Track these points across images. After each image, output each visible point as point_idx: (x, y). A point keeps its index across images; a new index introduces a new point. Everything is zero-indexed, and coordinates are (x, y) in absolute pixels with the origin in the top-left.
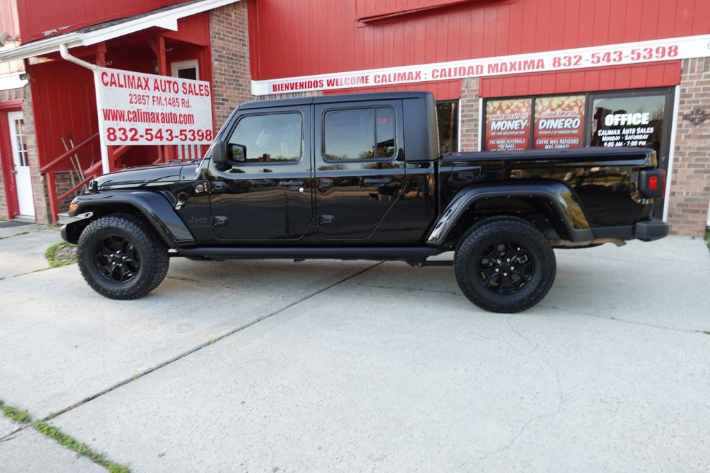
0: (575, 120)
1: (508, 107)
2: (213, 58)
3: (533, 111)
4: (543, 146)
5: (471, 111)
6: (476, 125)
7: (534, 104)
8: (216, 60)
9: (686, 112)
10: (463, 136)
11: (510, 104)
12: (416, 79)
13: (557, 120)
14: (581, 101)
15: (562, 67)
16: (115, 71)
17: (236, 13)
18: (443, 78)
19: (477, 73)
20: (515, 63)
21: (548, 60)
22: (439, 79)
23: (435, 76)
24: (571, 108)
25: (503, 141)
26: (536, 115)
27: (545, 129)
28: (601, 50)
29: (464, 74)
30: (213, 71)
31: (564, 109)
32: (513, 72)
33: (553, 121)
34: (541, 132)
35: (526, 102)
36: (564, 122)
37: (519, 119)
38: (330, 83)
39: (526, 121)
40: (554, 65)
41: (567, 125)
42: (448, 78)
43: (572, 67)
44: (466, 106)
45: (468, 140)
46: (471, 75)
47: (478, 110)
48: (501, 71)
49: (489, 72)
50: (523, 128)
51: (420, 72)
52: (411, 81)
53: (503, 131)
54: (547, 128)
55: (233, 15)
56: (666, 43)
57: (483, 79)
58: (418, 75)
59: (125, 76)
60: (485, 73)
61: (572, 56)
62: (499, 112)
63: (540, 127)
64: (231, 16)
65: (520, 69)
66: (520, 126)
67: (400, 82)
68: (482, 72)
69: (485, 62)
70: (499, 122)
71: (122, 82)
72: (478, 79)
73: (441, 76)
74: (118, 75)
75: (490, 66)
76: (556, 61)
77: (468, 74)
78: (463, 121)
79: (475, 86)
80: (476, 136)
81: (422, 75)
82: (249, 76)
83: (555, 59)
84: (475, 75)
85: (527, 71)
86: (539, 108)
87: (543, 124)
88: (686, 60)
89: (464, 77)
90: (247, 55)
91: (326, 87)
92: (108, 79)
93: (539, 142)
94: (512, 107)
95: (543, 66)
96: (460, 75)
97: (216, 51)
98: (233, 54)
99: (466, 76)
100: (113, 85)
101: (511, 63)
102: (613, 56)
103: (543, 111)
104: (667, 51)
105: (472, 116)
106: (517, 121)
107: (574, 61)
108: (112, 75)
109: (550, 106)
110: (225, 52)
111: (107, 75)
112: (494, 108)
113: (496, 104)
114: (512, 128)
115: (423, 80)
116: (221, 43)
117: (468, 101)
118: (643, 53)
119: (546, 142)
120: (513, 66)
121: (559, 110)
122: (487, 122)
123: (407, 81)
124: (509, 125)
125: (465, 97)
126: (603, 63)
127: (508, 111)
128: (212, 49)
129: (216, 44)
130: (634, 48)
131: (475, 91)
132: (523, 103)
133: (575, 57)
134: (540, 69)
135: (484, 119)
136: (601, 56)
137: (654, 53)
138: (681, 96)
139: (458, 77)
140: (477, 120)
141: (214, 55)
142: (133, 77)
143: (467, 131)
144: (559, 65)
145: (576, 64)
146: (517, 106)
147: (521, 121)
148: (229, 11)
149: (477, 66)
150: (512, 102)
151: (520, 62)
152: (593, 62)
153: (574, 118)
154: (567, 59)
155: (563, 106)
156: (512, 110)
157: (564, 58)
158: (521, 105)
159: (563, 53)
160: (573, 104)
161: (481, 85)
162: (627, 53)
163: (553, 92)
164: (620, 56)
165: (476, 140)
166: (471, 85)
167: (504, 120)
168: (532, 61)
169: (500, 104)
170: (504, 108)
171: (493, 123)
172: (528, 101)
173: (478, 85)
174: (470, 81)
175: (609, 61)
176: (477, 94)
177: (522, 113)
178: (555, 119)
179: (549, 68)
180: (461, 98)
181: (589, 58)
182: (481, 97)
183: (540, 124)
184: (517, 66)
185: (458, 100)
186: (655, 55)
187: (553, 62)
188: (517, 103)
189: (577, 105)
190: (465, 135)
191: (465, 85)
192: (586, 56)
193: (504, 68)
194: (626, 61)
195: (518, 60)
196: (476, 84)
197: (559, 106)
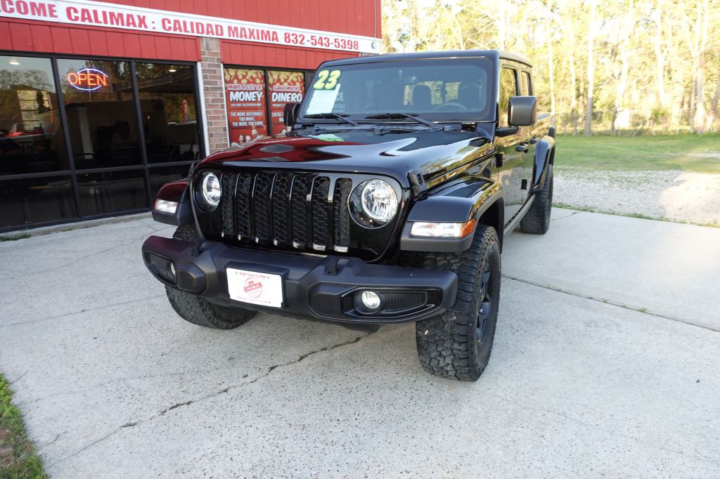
0: (299, 94)
1: (244, 77)
3: (266, 84)
4: (277, 119)
5: (215, 77)
6: (221, 95)
7: (266, 76)
10: (207, 107)
11: (245, 74)
12: (140, 26)
13: (286, 94)
14: (300, 77)
15: (291, 44)
18: (178, 32)
19: (217, 34)
20: (253, 30)
21: (281, 34)
22: (172, 32)
23: (167, 28)
24: (294, 83)
25: (243, 114)
26: (269, 88)
27: (277, 102)
28: (318, 34)
31: (289, 84)
32: (252, 40)
33: (282, 94)
34: (274, 105)
35: (259, 74)
36: (290, 96)
37: (255, 91)
39: (261, 93)
40: (286, 40)
42: (183, 33)
43: (298, 45)
44: (209, 71)
45: (216, 112)
46: (210, 35)
48: (241, 37)
49: (230, 35)
50: (259, 100)
51: (144, 17)
52: (131, 27)
53: (242, 102)
54: (279, 101)
56: (353, 38)
57: (223, 41)
58: (142, 21)
60: (226, 36)
61: (298, 34)
62: (235, 81)
63: (274, 100)
65: (258, 38)
66: (257, 98)
67: (115, 26)
68: (222, 34)
69: (226, 23)
70: (237, 93)
72: (218, 41)
73: (175, 29)
75: (230, 28)
76: (287, 36)
77: (208, 33)
78: (206, 89)
80: (222, 107)
81: (147, 21)
83: (285, 34)
84: (215, 36)
85: (264, 41)
86: (270, 80)
87: (276, 96)
88: (362, 53)
89: (203, 35)
93: (274, 114)
94: (248, 77)
95: (277, 41)
96: (198, 32)
99: (205, 35)
101: (249, 30)
102: (324, 41)
103: (274, 84)
104: (353, 45)
105: (216, 83)
106: (253, 94)
107: (299, 39)
109: (279, 79)
112: (231, 76)
113: (232, 72)
114: (250, 100)
115: (150, 29)
117: (210, 65)
118: (341, 43)
120: (252, 33)
121: (286, 85)
123: (125, 27)
124: (247, 96)
125: (206, 60)
126: (318, 46)
127: (244, 81)
130: (337, 38)
131: (216, 54)
132: (256, 74)
133: (300, 36)
134: (275, 42)
136: (317, 39)
137: (346, 44)
139: (196, 34)
140: (221, 89)
143: (213, 101)
144: (289, 42)
145: (301, 43)
146: (251, 77)
147: (257, 93)
149: (217, 26)
150: (247, 73)
151: (258, 31)
152: (312, 43)
153: (297, 93)
154: (295, 36)
155: (289, 81)
156: (248, 80)
157: (293, 35)
158: (255, 76)
159: (291, 30)
160: (295, 80)
161: (222, 49)
162: (332, 41)
163: (285, 67)
164: (328, 41)
165: (223, 112)
166: (211, 46)
167: (241, 91)
168: (268, 32)
169: (236, 72)
170: (240, 77)
171: (232, 93)
172: (261, 73)
173: (219, 48)
174: (210, 42)
175: (322, 44)
176: (218, 59)
177: (256, 84)
178: (284, 92)
179: (282, 41)
180: (200, 61)
181: (310, 39)
182: (222, 62)
183: (273, 97)
184: (255, 34)
185: (196, 63)
186: (347, 46)
187: (284, 37)
188: (251, 73)
189: (298, 81)
190: (211, 106)
191: (205, 45)
192: (308, 37)
193: (243, 34)
194: (332, 47)
195: (256, 28)
196: (217, 46)
197: (286, 81)
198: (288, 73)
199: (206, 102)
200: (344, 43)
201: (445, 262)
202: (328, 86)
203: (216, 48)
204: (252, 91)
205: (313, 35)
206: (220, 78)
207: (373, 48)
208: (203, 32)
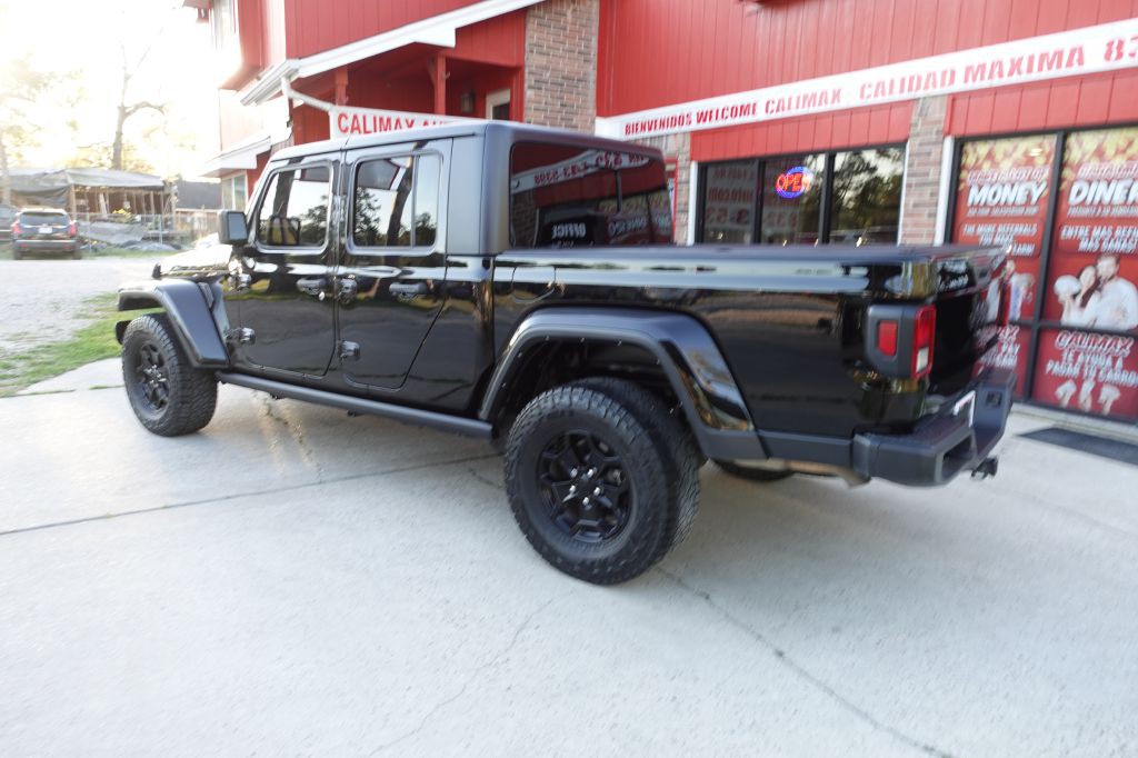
1: (1007, 155)
2: (526, 85)
3: (1061, 164)
4: (1077, 241)
5: (925, 164)
6: (935, 194)
7: (1063, 148)
8: (530, 87)
10: (906, 215)
11: (1010, 149)
12: (833, 103)
13: (1113, 185)
15: (1126, 62)
16: (360, 112)
17: (574, 10)
18: (880, 100)
19: (943, 86)
20: (1020, 60)
21: (1096, 45)
22: (872, 101)
23: (866, 96)
25: (991, 229)
26: (1067, 173)
27: (1083, 204)
29: (918, 88)
30: (526, 104)
31: (1130, 159)
32: (1015, 79)
33: (1103, 185)
34: (1073, 211)
35: (1044, 144)
36: (1129, 186)
37: (1029, 181)
38: (702, 117)
39: (1043, 186)
40: (1108, 56)
42: (887, 99)
44: (918, 155)
46: (930, 91)
47: (940, 163)
48: (991, 78)
49: (966, 82)
50: (1034, 199)
51: (840, 89)
52: (823, 108)
53: (992, 206)
54: (1089, 200)
55: (569, 14)
57: (954, 98)
58: (837, 95)
59: (375, 119)
60: (959, 86)
62: (987, 166)
63: (1073, 200)
64: (565, 15)
65: (1030, 70)
66: (1029, 197)
67: (806, 110)
68: (952, 84)
69: (959, 61)
70: (985, 189)
71: (370, 126)
72: (945, 99)
73: (876, 96)
74: (364, 118)
75: (968, 68)
76: (1114, 47)
77: (926, 89)
79: (939, 113)
80: (933, 215)
81: (843, 94)
82: (592, 110)
83: (1110, 45)
84: (938, 91)
85: (1045, 75)
86: (1074, 154)
87: (1079, 193)
89: (917, 95)
90: (593, 76)
91: (695, 126)
92: (347, 123)
93: (1067, 233)
94: (1015, 155)
95: (1081, 65)
96: (910, 91)
97: (531, 73)
98: (563, 78)
99: (921, 94)
100: (356, 132)
101: (1012, 61)
103: (1081, 163)
105: (928, 174)
106: (1023, 188)
108: (355, 117)
109: (1100, 153)
110: (548, 74)
111: (347, 118)
112: (979, 157)
113: (983, 149)
114: (1011, 201)
115: (844, 105)
116: (543, 60)
117: (922, 144)
119: (1083, 231)
120: (1016, 65)
121: (1120, 162)
122: (962, 187)
123: (817, 110)
124: (1006, 194)
127: (1006, 164)
128: (527, 71)
129: (532, 61)
131: (936, 122)
132: (1038, 145)
134: (1075, 70)
135: (956, 181)
139: (906, 96)
140: (937, 183)
141: (529, 80)
142: (389, 120)
144: (1120, 55)
146: (1026, 153)
147: (1033, 186)
148: (562, 6)
149: (944, 72)
150: (1016, 146)
151: (1032, 57)
155: (1132, 151)
156: (1015, 161)
157: (1134, 38)
158: (1033, 151)
159: (1129, 29)
161: (950, 109)
166: (930, 110)
167: (996, 183)
169: (991, 148)
170: (998, 157)
171: (973, 190)
172: (1051, 142)
173: (944, 111)
174: (930, 104)
176: (938, 130)
177: (1035, 166)
178: (1109, 180)
179: (1095, 64)
180: (909, 137)
182: (950, 135)
183: (1074, 193)
184: (1024, 66)
185: (905, 141)
187: (1105, 52)
188: (1028, 146)
191: (919, 109)
193: (996, 71)
195: (1026, 53)
196: (942, 107)
197: (1121, 152)
199: (905, 208)
204: (1022, 182)
206: (938, 162)
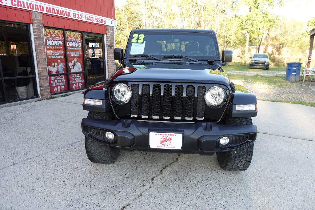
0: (80, 43)
1: (54, 33)
3: (64, 37)
5: (40, 32)
6: (43, 42)
7: (64, 34)
9: (109, 44)
10: (36, 48)
14: (80, 35)
15: (76, 18)
18: (20, 7)
21: (72, 13)
22: (16, 7)
23: (14, 4)
24: (77, 38)
25: (53, 52)
26: (66, 39)
27: (70, 47)
28: (89, 15)
31: (75, 38)
32: (58, 15)
34: (68, 48)
36: (76, 44)
37: (59, 40)
39: (62, 42)
40: (74, 17)
41: (77, 45)
42: (23, 8)
43: (80, 19)
44: (36, 29)
45: (41, 50)
46: (37, 10)
48: (53, 13)
49: (47, 12)
50: (61, 45)
53: (53, 46)
56: (103, 18)
57: (44, 14)
60: (45, 12)
61: (80, 14)
62: (49, 35)
63: (68, 46)
65: (61, 14)
66: (60, 44)
68: (43, 11)
69: (45, 5)
70: (50, 41)
72: (41, 14)
73: (18, 6)
75: (47, 8)
76: (74, 15)
77: (36, 9)
78: (35, 38)
83: (74, 14)
84: (40, 11)
85: (64, 16)
86: (66, 35)
88: (107, 25)
89: (33, 10)
93: (68, 53)
95: (70, 16)
96: (31, 8)
99: (34, 10)
102: (91, 19)
103: (68, 38)
104: (104, 21)
105: (40, 35)
109: (70, 35)
112: (47, 33)
114: (56, 45)
115: (4, 4)
117: (37, 26)
118: (99, 20)
119: (71, 53)
120: (58, 11)
121: (73, 38)
124: (55, 43)
125: (35, 23)
126: (89, 21)
127: (54, 35)
130: (97, 17)
131: (40, 20)
132: (59, 32)
134: (69, 17)
136: (88, 17)
137: (101, 21)
138: (107, 38)
139: (29, 9)
140: (43, 39)
143: (39, 44)
145: (81, 18)
146: (57, 33)
147: (60, 41)
149: (40, 6)
150: (55, 31)
151: (61, 11)
152: (86, 19)
153: (79, 43)
154: (78, 15)
155: (75, 36)
156: (55, 35)
157: (77, 14)
158: (59, 33)
159: (77, 12)
160: (78, 36)
161: (43, 18)
162: (94, 19)
163: (73, 29)
164: (93, 19)
165: (45, 50)
166: (37, 16)
167: (52, 40)
168: (66, 12)
169: (49, 31)
170: (52, 33)
171: (47, 41)
172: (62, 32)
173: (42, 18)
174: (37, 14)
175: (90, 20)
176: (41, 23)
177: (60, 37)
178: (73, 42)
179: (72, 17)
180: (32, 23)
181: (85, 17)
182: (43, 25)
183: (68, 44)
185: (29, 24)
186: (101, 22)
187: (73, 15)
188: (57, 32)
189: (79, 37)
190: (38, 47)
191: (34, 15)
192: (84, 16)
193: (54, 11)
194: (94, 22)
195: (60, 9)
196: (40, 16)
197: (73, 36)
198: (74, 33)
199: (35, 45)
200: (100, 21)
201: (240, 121)
202: (139, 41)
203: (40, 18)
204: (58, 41)
205: (86, 15)
206: (42, 33)
207: (112, 23)
208: (33, 9)
